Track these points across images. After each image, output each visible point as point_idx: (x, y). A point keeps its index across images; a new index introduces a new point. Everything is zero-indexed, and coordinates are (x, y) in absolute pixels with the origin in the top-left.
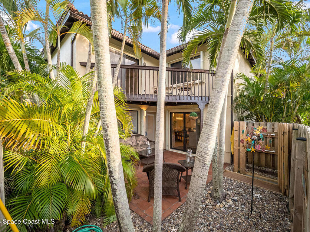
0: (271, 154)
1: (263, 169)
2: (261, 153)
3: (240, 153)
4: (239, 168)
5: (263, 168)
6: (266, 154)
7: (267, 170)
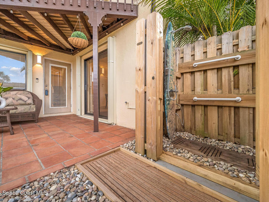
0: (230, 107)
1: (213, 142)
2: (208, 107)
3: (147, 102)
4: (145, 142)
5: (213, 140)
6: (220, 107)
7: (220, 145)
